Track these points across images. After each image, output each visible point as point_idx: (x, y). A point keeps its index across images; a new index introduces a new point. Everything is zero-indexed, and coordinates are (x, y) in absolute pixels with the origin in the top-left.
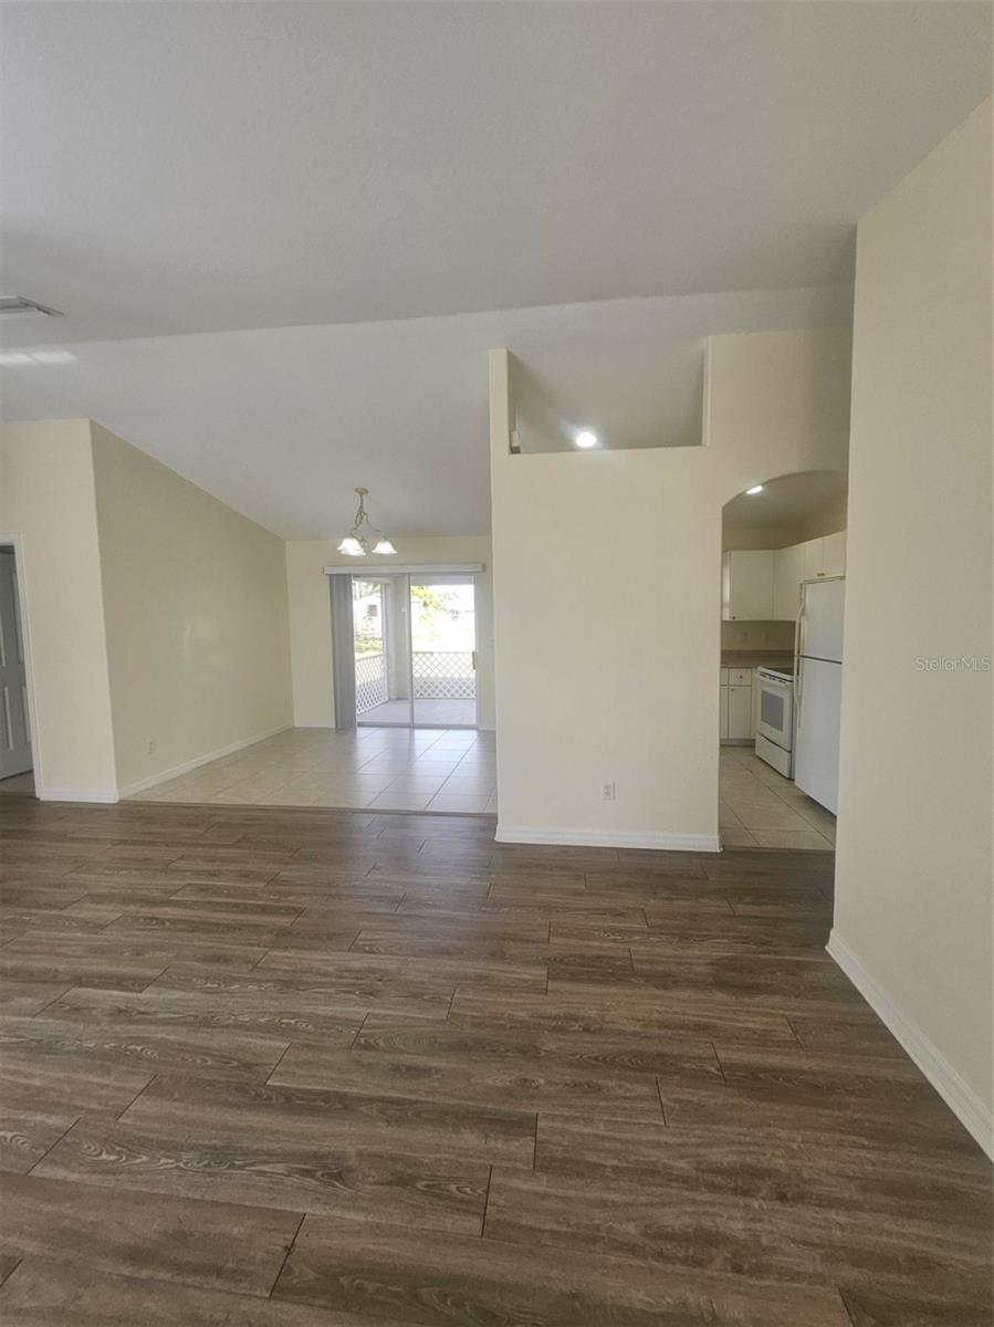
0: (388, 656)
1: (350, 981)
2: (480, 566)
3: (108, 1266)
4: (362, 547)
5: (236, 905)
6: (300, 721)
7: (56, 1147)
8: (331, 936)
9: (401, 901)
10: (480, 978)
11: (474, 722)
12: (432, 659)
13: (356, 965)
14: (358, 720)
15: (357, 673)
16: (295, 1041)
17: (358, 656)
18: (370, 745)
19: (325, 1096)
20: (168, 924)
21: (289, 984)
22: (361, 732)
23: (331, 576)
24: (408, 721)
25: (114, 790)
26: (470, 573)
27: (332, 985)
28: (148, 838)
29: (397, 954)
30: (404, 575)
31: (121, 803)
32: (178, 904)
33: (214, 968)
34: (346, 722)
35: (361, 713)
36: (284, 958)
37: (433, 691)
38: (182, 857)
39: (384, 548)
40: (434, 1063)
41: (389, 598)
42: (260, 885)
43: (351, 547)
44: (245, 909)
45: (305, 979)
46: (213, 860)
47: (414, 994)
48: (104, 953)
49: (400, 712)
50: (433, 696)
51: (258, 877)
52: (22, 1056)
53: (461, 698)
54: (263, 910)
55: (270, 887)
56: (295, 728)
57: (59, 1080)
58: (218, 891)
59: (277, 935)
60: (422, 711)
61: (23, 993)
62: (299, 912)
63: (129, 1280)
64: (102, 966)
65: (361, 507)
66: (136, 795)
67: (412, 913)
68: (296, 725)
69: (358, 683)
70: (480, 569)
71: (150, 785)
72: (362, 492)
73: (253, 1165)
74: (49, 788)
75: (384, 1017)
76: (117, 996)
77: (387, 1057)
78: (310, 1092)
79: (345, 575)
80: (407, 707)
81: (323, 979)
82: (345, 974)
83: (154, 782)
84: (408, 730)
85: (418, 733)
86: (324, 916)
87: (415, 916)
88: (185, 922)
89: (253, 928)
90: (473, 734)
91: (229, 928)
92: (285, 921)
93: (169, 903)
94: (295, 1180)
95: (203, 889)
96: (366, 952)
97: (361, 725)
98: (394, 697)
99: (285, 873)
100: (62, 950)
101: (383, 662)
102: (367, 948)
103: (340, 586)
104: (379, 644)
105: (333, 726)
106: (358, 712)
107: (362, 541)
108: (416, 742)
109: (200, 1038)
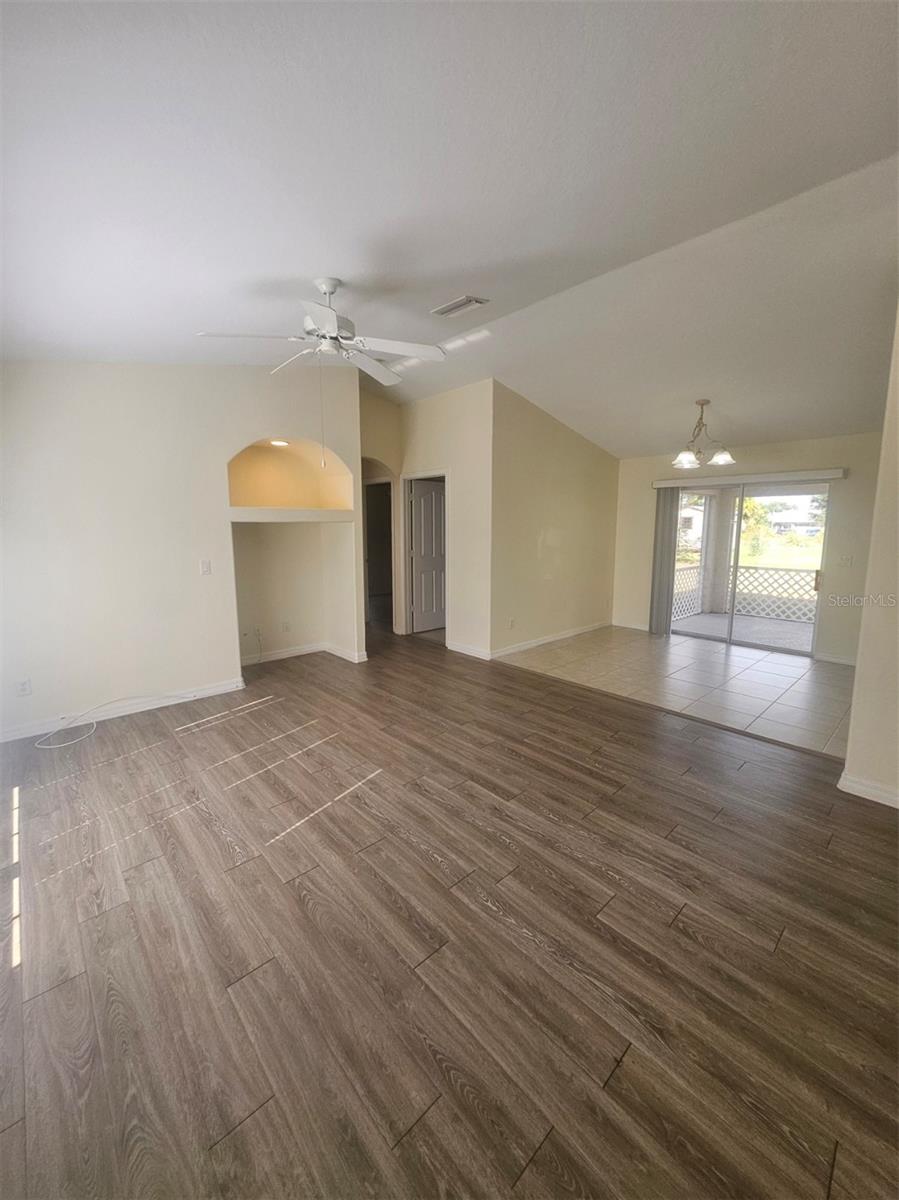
0: (705, 568)
1: (668, 866)
2: (841, 471)
3: (495, 982)
4: (698, 459)
5: (568, 761)
6: (616, 621)
7: (462, 879)
8: (648, 818)
9: (719, 812)
10: (816, 930)
11: (808, 648)
12: (756, 575)
13: (674, 855)
14: (673, 627)
15: (676, 582)
16: (619, 894)
17: (678, 566)
18: (680, 652)
19: (648, 957)
20: (523, 759)
21: (613, 843)
22: (674, 639)
23: (659, 489)
24: (725, 635)
25: (488, 651)
26: (824, 481)
27: (651, 862)
28: (508, 691)
29: (714, 861)
30: (738, 485)
31: (491, 661)
32: (528, 745)
33: (556, 805)
34: (660, 627)
35: (677, 621)
36: (610, 821)
37: (753, 608)
38: (531, 711)
39: (722, 459)
40: (758, 987)
41: (713, 511)
42: (589, 752)
43: (686, 460)
44: (576, 767)
45: (626, 845)
46: (551, 720)
47: (735, 908)
48: (485, 763)
49: (718, 626)
50: (753, 613)
51: (586, 745)
52: (444, 812)
53: (788, 619)
54: (591, 773)
55: (595, 757)
56: (611, 626)
57: (463, 838)
58: (556, 746)
59: (602, 798)
60: (741, 629)
61: (445, 773)
62: (621, 786)
63: (505, 997)
64: (483, 772)
65: (701, 419)
66: (500, 657)
67: (731, 828)
68: (615, 622)
69: (676, 591)
70: (841, 476)
71: (508, 652)
72: (703, 403)
73: (588, 974)
74: (453, 642)
75: (703, 915)
76: (495, 799)
77: (707, 954)
78: (634, 945)
79: (672, 488)
80: (726, 621)
81: (643, 853)
82: (662, 857)
83: (514, 650)
84: (723, 646)
85: (735, 650)
86: (641, 798)
87: (732, 832)
88: (534, 761)
89: (584, 785)
90: (807, 661)
91: (565, 778)
92: (610, 790)
93: (522, 743)
94: (622, 1009)
95: (544, 740)
96: (682, 845)
97: (675, 633)
98: (707, 608)
99: (607, 748)
100: (461, 752)
101: (699, 574)
102: (684, 843)
103: (667, 499)
104: (697, 556)
105: (647, 628)
106: (673, 619)
107: (698, 453)
108: (732, 658)
109: (547, 854)
